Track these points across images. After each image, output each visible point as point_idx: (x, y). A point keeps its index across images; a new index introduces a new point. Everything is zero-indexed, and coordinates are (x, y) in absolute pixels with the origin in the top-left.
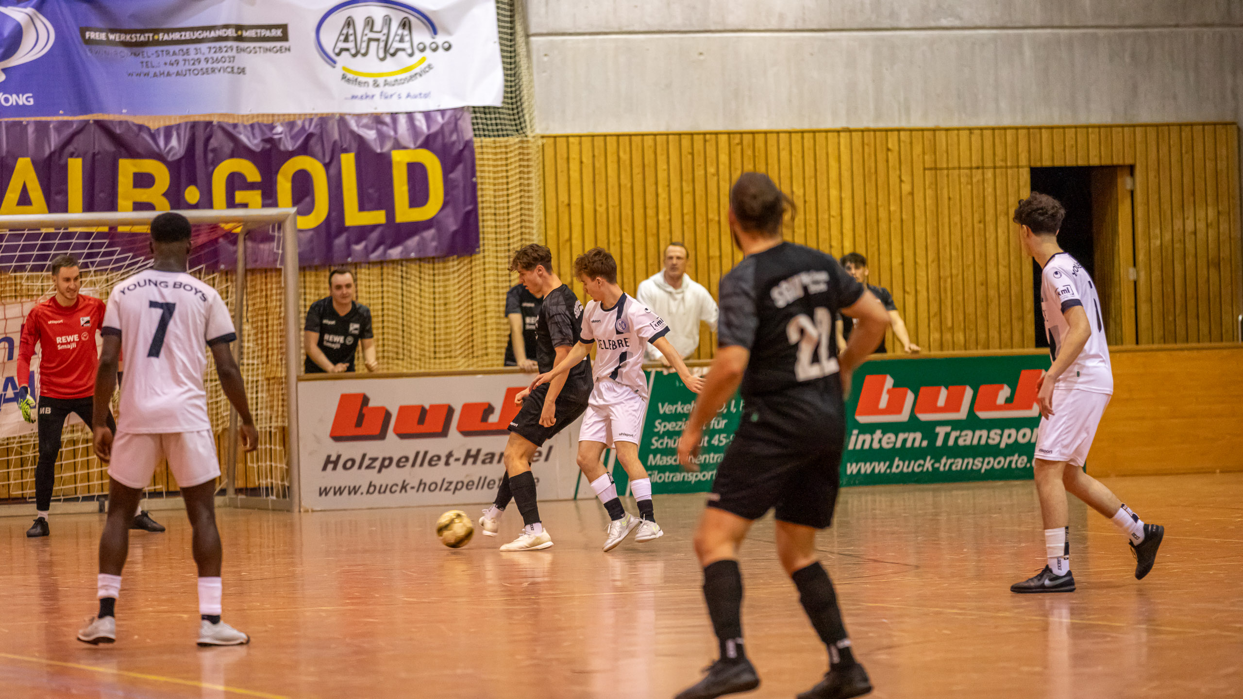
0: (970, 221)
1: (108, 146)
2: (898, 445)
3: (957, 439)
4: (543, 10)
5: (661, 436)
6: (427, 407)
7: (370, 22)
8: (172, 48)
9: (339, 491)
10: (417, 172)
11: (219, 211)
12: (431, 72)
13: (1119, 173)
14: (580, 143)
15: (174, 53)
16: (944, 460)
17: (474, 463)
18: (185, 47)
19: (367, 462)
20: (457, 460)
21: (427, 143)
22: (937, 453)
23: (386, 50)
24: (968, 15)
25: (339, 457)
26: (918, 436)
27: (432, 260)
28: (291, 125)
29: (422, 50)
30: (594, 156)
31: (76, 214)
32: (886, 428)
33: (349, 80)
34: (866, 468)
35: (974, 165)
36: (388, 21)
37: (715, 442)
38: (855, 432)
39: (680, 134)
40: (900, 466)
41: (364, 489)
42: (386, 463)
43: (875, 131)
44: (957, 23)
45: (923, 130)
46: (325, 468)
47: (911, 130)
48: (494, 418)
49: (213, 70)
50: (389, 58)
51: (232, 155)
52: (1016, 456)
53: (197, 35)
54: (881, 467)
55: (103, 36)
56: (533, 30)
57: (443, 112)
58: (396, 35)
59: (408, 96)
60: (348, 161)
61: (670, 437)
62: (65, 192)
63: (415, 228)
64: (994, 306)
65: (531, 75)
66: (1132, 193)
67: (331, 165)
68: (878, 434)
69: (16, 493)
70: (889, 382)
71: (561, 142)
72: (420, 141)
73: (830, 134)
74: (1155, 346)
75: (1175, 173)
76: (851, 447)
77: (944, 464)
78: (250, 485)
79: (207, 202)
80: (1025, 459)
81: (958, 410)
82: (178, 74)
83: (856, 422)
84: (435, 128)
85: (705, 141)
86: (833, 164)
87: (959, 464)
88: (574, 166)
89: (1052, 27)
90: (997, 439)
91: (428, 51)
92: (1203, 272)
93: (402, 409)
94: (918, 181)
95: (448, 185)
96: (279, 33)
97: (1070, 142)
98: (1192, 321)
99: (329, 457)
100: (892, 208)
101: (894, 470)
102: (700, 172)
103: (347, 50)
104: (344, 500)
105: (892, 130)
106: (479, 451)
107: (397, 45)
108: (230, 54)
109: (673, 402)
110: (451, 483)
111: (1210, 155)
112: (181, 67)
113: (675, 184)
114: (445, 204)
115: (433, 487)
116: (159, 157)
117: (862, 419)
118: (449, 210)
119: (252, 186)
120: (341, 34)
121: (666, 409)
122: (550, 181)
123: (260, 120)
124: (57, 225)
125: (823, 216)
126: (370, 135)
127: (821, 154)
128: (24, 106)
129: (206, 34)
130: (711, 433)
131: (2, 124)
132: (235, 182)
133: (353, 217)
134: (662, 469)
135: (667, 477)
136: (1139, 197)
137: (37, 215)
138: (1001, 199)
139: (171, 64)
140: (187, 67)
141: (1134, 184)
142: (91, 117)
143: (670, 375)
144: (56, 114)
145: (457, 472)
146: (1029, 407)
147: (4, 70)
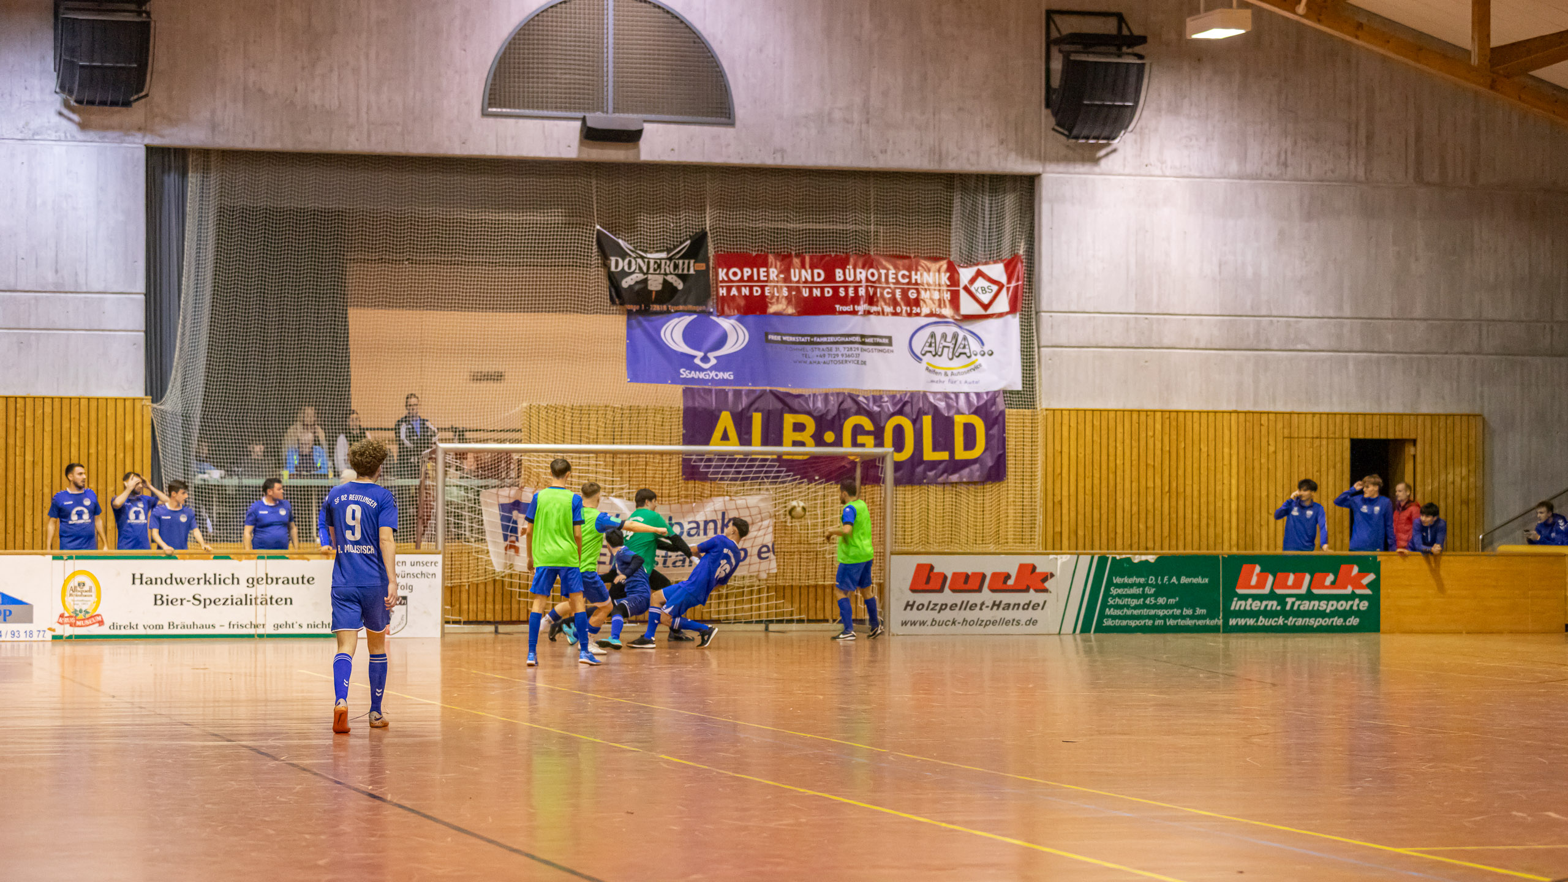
1: (779, 406)
2: (1262, 608)
3: (1299, 606)
5: (1114, 597)
6: (970, 574)
7: (944, 336)
8: (822, 347)
9: (914, 623)
10: (969, 429)
11: (847, 449)
13: (1406, 445)
14: (1070, 415)
15: (823, 350)
16: (1291, 619)
17: (998, 609)
18: (829, 346)
19: (931, 606)
20: (987, 607)
21: (977, 412)
22: (1286, 614)
23: (953, 354)
24: (1314, 343)
25: (914, 602)
26: (1275, 603)
27: (975, 483)
28: (894, 397)
29: (976, 355)
30: (1078, 422)
31: (756, 447)
32: (1255, 597)
33: (930, 371)
34: (1242, 622)
35: (1315, 436)
36: (955, 336)
37: (1147, 602)
38: (1236, 599)
39: (1131, 411)
40: (1263, 621)
41: (929, 623)
42: (943, 607)
43: (1253, 413)
44: (1307, 347)
45: (1283, 413)
46: (905, 609)
47: (1276, 413)
48: (1011, 582)
49: (846, 361)
50: (955, 358)
51: (858, 413)
52: (1336, 618)
53: (837, 339)
54: (1251, 622)
55: (779, 338)
56: (1043, 343)
57: (987, 393)
58: (960, 343)
59: (966, 382)
60: (927, 421)
61: (1120, 598)
62: (749, 432)
63: (966, 463)
65: (1040, 372)
66: (1414, 456)
67: (916, 421)
68: (1250, 601)
69: (715, 616)
70: (1258, 569)
71: (1058, 414)
72: (973, 409)
73: (1225, 414)
75: (1442, 446)
76: (1233, 608)
77: (1291, 621)
78: (858, 618)
79: (838, 442)
80: (1342, 620)
81: (1300, 587)
82: (824, 363)
83: (1236, 593)
84: (982, 402)
85: (1147, 416)
86: (1227, 432)
87: (1300, 622)
88: (1065, 429)
90: (1325, 607)
91: (979, 356)
92: (1458, 507)
93: (955, 574)
94: (1279, 446)
95: (988, 438)
96: (886, 341)
97: (1376, 423)
99: (908, 602)
100: (1263, 461)
101: (1259, 624)
102: (1143, 435)
103: (930, 352)
104: (917, 629)
105: (1264, 413)
106: (1001, 602)
107: (960, 351)
108: (857, 352)
109: (1123, 577)
110: (983, 621)
111: (1465, 434)
112: (827, 359)
113: (1127, 441)
114: (986, 449)
115: (971, 623)
116: (809, 413)
117: (1240, 591)
118: (988, 453)
119: (868, 433)
120: (927, 342)
121: (1117, 580)
122: (1050, 437)
123: (875, 394)
124: (747, 454)
125: (1219, 464)
126: (942, 405)
127: (1219, 426)
128: (727, 380)
129: (843, 339)
130: (1145, 596)
131: (710, 391)
132: (858, 430)
133: (929, 455)
134: (1114, 617)
135: (1117, 622)
136: (1419, 459)
137: (733, 447)
138: (1331, 458)
139: (821, 356)
140: (830, 358)
141: (1416, 451)
142: (768, 388)
143: (1121, 559)
144: (748, 385)
145: (987, 614)
146: (1345, 588)
147: (716, 358)
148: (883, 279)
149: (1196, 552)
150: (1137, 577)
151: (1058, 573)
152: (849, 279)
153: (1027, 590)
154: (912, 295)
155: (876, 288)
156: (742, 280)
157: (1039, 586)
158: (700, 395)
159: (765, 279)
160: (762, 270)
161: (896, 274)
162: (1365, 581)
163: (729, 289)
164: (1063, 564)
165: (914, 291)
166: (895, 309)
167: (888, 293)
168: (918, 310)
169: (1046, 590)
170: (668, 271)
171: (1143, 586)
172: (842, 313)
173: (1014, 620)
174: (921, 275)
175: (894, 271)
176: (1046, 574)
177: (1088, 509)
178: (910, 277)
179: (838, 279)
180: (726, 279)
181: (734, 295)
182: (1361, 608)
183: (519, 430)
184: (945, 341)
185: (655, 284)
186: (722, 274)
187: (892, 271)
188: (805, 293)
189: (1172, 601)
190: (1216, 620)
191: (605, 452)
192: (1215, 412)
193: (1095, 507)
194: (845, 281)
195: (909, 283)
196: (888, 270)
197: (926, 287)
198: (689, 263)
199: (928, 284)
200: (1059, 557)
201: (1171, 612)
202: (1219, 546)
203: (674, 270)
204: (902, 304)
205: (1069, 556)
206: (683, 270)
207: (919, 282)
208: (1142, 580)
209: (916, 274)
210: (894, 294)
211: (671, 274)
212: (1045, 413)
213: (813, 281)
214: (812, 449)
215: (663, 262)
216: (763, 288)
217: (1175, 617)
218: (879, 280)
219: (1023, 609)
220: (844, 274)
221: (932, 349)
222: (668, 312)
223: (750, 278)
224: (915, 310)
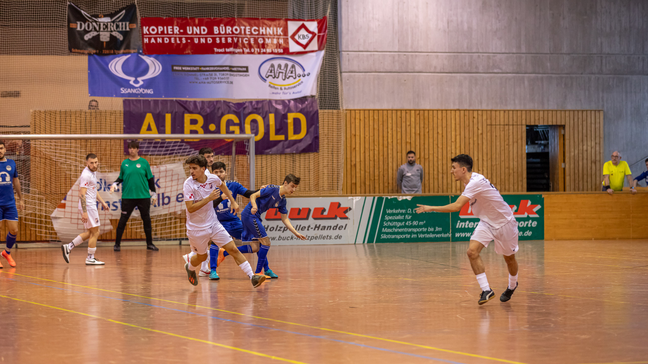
0: (503, 144)
1: (182, 109)
4: (347, 63)
5: (387, 221)
6: (301, 209)
7: (280, 66)
8: (206, 73)
10: (297, 122)
11: (223, 135)
12: (303, 84)
13: (559, 128)
14: (360, 113)
15: (207, 75)
17: (318, 230)
18: (211, 73)
19: (278, 228)
20: (312, 228)
21: (301, 111)
23: (285, 76)
24: (504, 68)
25: (268, 226)
28: (252, 103)
29: (299, 76)
30: (365, 117)
31: (168, 135)
32: (471, 220)
33: (271, 87)
34: (463, 235)
35: (505, 124)
36: (286, 66)
38: (459, 221)
39: (397, 110)
41: (277, 238)
43: (469, 110)
44: (500, 71)
45: (487, 110)
47: (482, 110)
48: (326, 213)
50: (286, 79)
51: (229, 113)
53: (215, 68)
55: (180, 68)
56: (343, 70)
58: (290, 70)
59: (294, 93)
60: (272, 117)
61: (391, 222)
62: (164, 126)
63: (295, 142)
64: (511, 177)
65: (342, 87)
66: (564, 136)
67: (265, 118)
68: (467, 222)
71: (353, 112)
72: (298, 110)
73: (452, 112)
74: (571, 192)
76: (457, 227)
79: (218, 131)
80: (522, 233)
82: (208, 83)
83: (459, 218)
84: (304, 106)
85: (406, 113)
88: (357, 121)
89: (535, 73)
91: (301, 77)
93: (292, 210)
94: (485, 130)
95: (309, 127)
96: (245, 69)
97: (541, 116)
98: (585, 184)
100: (475, 139)
103: (271, 76)
105: (475, 110)
106: (320, 225)
107: (289, 75)
108: (227, 76)
109: (392, 209)
110: (309, 237)
111: (593, 121)
112: (209, 80)
113: (394, 128)
114: (307, 133)
116: (200, 113)
117: (462, 217)
118: (308, 136)
119: (236, 125)
120: (269, 70)
121: (389, 211)
122: (348, 127)
123: (240, 101)
124: (163, 139)
125: (449, 142)
126: (280, 107)
127: (449, 118)
128: (150, 94)
129: (218, 69)
130: (406, 220)
131: (140, 100)
132: (230, 123)
133: (273, 137)
134: (387, 233)
135: (389, 236)
136: (567, 137)
137: (154, 135)
138: (515, 137)
139: (206, 79)
140: (212, 80)
141: (565, 132)
142: (174, 99)
143: (391, 199)
144: (162, 97)
145: (312, 233)
146: (524, 214)
147: (143, 81)
148: (243, 32)
149: (436, 194)
150: (401, 209)
151: (354, 208)
152: (223, 32)
153: (335, 218)
154: (261, 41)
155: (238, 38)
156: (157, 33)
157: (342, 216)
158: (133, 104)
159: (172, 33)
160: (170, 27)
161: (251, 29)
162: (535, 210)
163: (150, 39)
164: (357, 202)
165: (262, 39)
166: (250, 50)
167: (246, 40)
168: (265, 51)
169: (347, 218)
170: (112, 29)
171: (405, 214)
172: (218, 53)
173: (328, 236)
174: (266, 29)
175: (249, 27)
176: (347, 208)
177: (372, 170)
178: (259, 31)
179: (215, 33)
180: (148, 33)
181: (153, 43)
182: (533, 226)
183: (29, 126)
184: (280, 69)
185: (105, 37)
186: (145, 30)
187: (248, 28)
188: (196, 41)
189: (421, 223)
190: (448, 234)
191: (80, 139)
192: (446, 110)
193: (376, 168)
194: (220, 34)
195: (258, 35)
196: (245, 26)
197: (269, 36)
198: (126, 24)
199: (270, 35)
200: (354, 198)
201: (421, 230)
202: (449, 190)
203: (117, 28)
204: (255, 46)
205: (360, 197)
206: (122, 28)
207: (264, 33)
208: (404, 211)
209: (262, 29)
210: (249, 41)
211: (115, 31)
212: (345, 112)
213: (201, 34)
214: (201, 135)
215: (109, 24)
216: (170, 38)
217: (423, 233)
218: (240, 33)
219: (333, 229)
220: (219, 30)
221: (273, 74)
222: (114, 54)
223: (163, 33)
224: (263, 50)
